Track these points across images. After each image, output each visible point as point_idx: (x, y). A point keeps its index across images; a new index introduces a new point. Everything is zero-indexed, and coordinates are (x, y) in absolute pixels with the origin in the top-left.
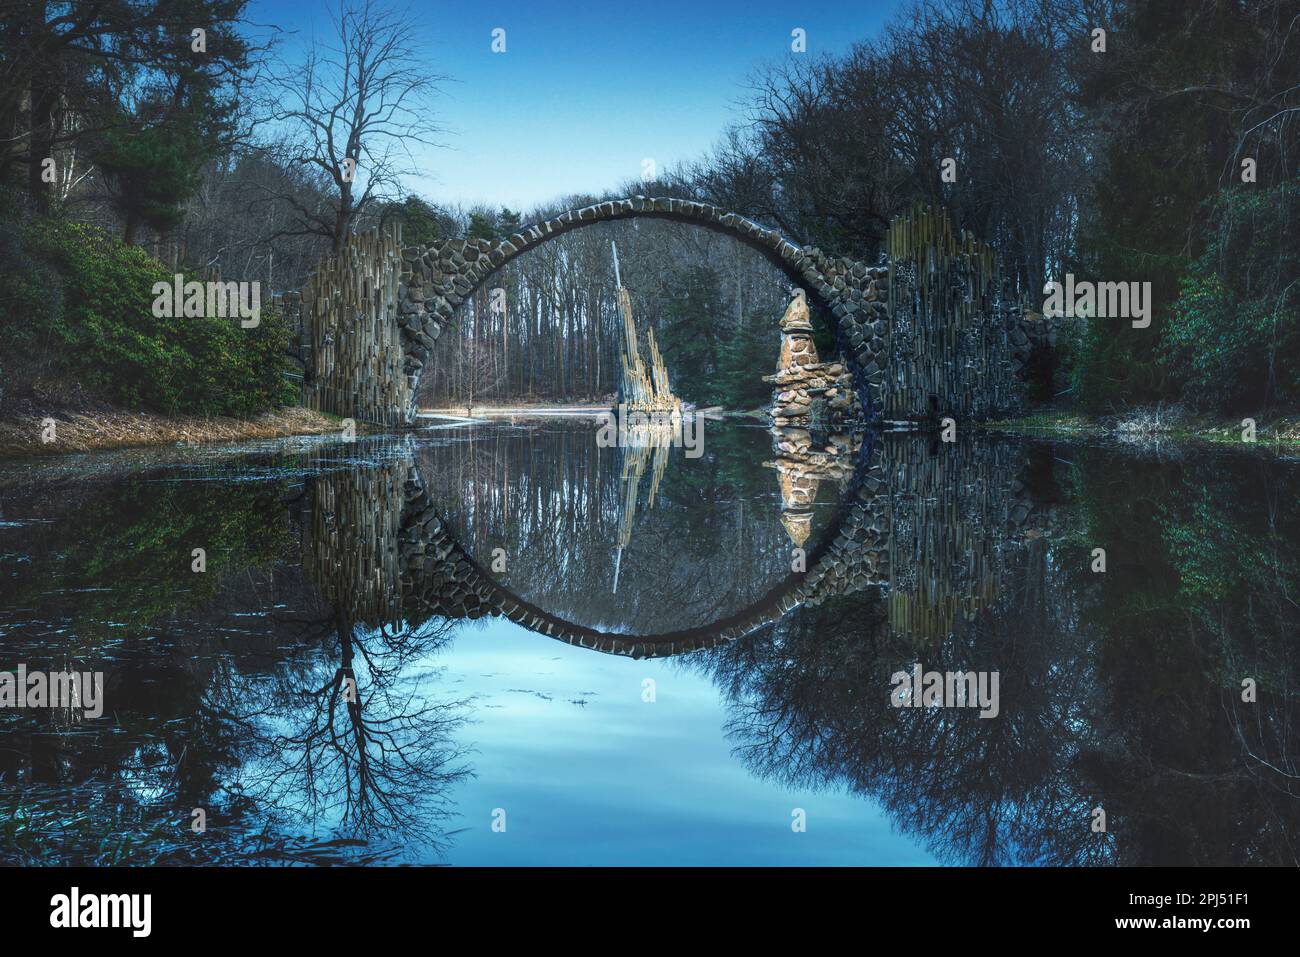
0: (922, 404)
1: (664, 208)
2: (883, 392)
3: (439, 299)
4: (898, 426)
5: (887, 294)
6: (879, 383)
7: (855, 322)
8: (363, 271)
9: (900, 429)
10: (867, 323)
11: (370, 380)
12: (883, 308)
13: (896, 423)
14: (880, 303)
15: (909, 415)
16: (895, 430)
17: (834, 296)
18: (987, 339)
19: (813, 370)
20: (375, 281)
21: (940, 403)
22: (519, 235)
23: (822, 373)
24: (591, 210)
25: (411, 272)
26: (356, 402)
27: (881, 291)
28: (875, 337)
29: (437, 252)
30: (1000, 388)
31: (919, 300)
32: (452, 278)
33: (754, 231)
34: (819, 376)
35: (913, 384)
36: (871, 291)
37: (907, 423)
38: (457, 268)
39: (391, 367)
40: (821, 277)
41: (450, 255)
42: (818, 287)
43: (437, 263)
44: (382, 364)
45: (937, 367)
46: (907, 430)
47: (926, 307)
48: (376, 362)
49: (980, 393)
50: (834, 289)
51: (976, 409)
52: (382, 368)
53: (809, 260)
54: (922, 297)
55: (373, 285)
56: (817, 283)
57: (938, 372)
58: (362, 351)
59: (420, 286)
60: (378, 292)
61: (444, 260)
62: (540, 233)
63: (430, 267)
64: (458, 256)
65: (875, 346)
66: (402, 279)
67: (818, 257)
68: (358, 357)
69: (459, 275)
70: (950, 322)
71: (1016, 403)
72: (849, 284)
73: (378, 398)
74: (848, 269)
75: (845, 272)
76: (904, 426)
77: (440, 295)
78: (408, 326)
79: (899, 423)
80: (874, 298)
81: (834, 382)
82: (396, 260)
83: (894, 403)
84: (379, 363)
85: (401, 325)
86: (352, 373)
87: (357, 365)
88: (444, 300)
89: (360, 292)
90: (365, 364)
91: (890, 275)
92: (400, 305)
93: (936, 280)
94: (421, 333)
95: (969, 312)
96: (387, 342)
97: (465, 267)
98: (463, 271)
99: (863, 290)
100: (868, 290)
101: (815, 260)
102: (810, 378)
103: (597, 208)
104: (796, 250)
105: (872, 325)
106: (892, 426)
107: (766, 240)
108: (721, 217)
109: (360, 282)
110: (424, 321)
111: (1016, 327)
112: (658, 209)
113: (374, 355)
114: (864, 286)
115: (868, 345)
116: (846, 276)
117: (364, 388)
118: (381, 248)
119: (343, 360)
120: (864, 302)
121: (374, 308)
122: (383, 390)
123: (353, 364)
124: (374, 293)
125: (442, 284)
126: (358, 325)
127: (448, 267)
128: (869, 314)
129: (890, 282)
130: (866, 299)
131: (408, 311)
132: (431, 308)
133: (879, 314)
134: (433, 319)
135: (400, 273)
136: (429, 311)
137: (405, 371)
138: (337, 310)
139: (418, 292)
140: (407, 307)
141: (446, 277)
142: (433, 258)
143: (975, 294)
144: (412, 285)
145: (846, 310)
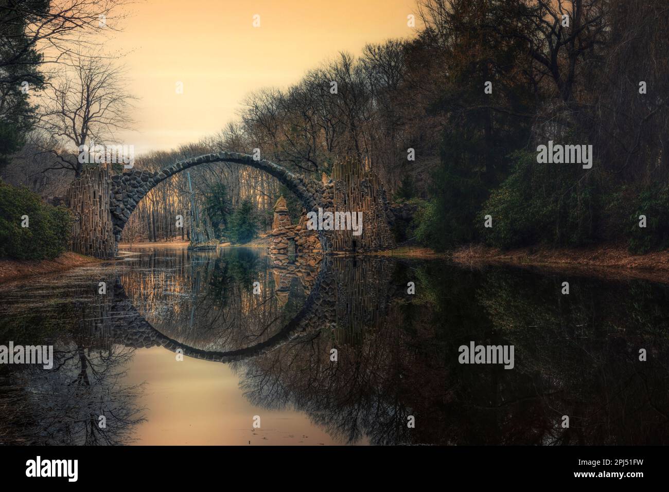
3: (129, 199)
4: (340, 254)
5: (333, 196)
8: (93, 186)
11: (97, 238)
12: (332, 202)
17: (310, 197)
20: (99, 191)
22: (168, 170)
24: (201, 158)
25: (116, 187)
26: (91, 248)
27: (331, 194)
29: (128, 178)
30: (383, 237)
32: (136, 189)
36: (326, 195)
37: (344, 253)
38: (138, 185)
39: (108, 231)
40: (304, 188)
41: (135, 179)
42: (303, 193)
43: (129, 183)
46: (344, 256)
47: (350, 201)
48: (100, 229)
50: (310, 194)
51: (374, 246)
52: (103, 232)
53: (299, 181)
54: (348, 197)
55: (98, 193)
56: (302, 191)
58: (93, 224)
59: (121, 193)
60: (100, 197)
61: (132, 181)
62: (177, 168)
63: (125, 184)
64: (139, 179)
66: (111, 190)
67: (303, 179)
68: (91, 227)
69: (139, 188)
70: (361, 207)
71: (390, 243)
72: (317, 191)
73: (102, 246)
74: (316, 185)
75: (315, 186)
77: (131, 198)
78: (115, 212)
80: (328, 198)
82: (109, 181)
83: (338, 244)
84: (102, 230)
85: (112, 212)
86: (88, 234)
87: (91, 231)
88: (132, 200)
89: (92, 196)
90: (95, 230)
91: (334, 187)
92: (111, 202)
93: (354, 190)
94: (122, 215)
95: (369, 203)
96: (105, 220)
97: (142, 184)
98: (141, 186)
99: (323, 194)
101: (301, 180)
103: (203, 157)
104: (293, 176)
106: (337, 254)
109: (92, 192)
110: (123, 210)
113: (99, 226)
114: (323, 192)
116: (315, 188)
117: (95, 242)
118: (101, 176)
119: (84, 228)
120: (323, 199)
121: (99, 203)
122: (104, 242)
123: (89, 230)
124: (98, 197)
125: (131, 192)
126: (91, 212)
127: (134, 184)
128: (326, 205)
129: (335, 191)
130: (324, 198)
131: (115, 205)
132: (126, 204)
133: (330, 205)
134: (127, 209)
135: (111, 187)
136: (125, 205)
137: (114, 233)
138: (80, 204)
139: (120, 196)
140: (115, 203)
141: (133, 189)
142: (127, 180)
143: (371, 196)
144: (117, 193)
145: (316, 203)
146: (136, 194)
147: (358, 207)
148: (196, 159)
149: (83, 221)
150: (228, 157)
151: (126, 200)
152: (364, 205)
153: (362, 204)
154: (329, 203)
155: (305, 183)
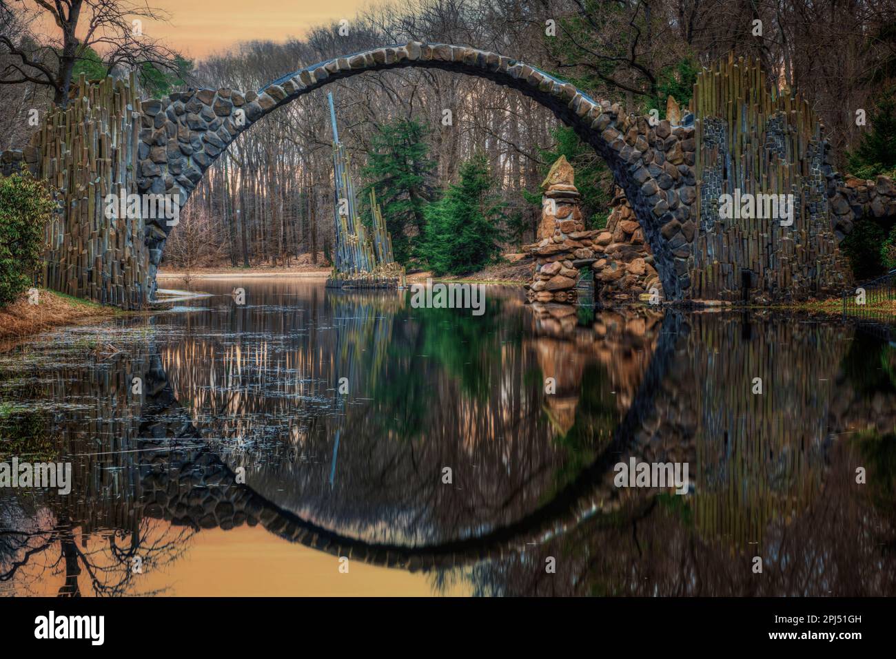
0: (736, 279)
1: (444, 56)
2: (691, 267)
3: (185, 159)
4: (709, 307)
5: (694, 157)
6: (686, 258)
7: (658, 189)
8: (97, 126)
9: (711, 310)
10: (672, 190)
11: (106, 254)
12: (689, 172)
13: (707, 302)
14: (686, 167)
15: (720, 294)
16: (706, 310)
17: (636, 159)
18: (807, 208)
19: (579, 239)
20: (112, 139)
21: (755, 279)
22: (279, 87)
23: (589, 242)
24: (362, 59)
25: (153, 129)
26: (90, 279)
27: (687, 153)
28: (681, 205)
29: (183, 106)
30: (822, 264)
31: (729, 163)
32: (200, 136)
33: (546, 85)
34: (586, 245)
35: (725, 259)
36: (676, 154)
37: (719, 302)
38: (207, 124)
39: (131, 239)
40: (621, 137)
41: (199, 109)
42: (618, 148)
43: (183, 118)
44: (120, 235)
45: (750, 240)
46: (719, 310)
47: (738, 171)
48: (113, 233)
49: (800, 269)
50: (636, 151)
51: (796, 287)
52: (121, 240)
53: (607, 118)
54: (733, 158)
55: (109, 145)
56: (617, 143)
57: (752, 245)
58: (97, 220)
59: (163, 145)
60: (115, 152)
61: (192, 116)
62: (302, 83)
63: (175, 122)
64: (209, 110)
65: (681, 215)
66: (142, 136)
67: (617, 114)
68: (92, 227)
69: (209, 132)
71: (840, 281)
72: (652, 145)
73: (117, 276)
74: (652, 128)
75: (649, 132)
76: (717, 306)
77: (188, 156)
78: (149, 191)
79: (711, 303)
80: (680, 161)
81: (601, 253)
82: (136, 115)
83: (703, 279)
84: (117, 234)
85: (142, 189)
86: (85, 245)
87: (91, 236)
88: (191, 161)
89: (95, 152)
90: (101, 235)
91: (697, 134)
92: (140, 166)
93: (749, 142)
95: (787, 177)
97: (215, 124)
98: (214, 128)
99: (667, 152)
100: (674, 152)
101: (613, 117)
102: (576, 248)
103: (368, 56)
104: (593, 105)
105: (678, 192)
106: (702, 306)
107: (559, 94)
108: (508, 68)
109: (94, 140)
110: (168, 185)
111: (838, 195)
112: (437, 57)
113: (112, 225)
114: (669, 147)
115: (673, 214)
116: (649, 135)
117: (100, 264)
118: (117, 100)
119: (75, 230)
120: (669, 165)
121: (110, 170)
122: (122, 266)
123: (87, 235)
124: (110, 152)
125: (190, 142)
126: (92, 190)
127: (197, 122)
128: (675, 180)
129: (698, 144)
130: (671, 162)
131: (151, 174)
132: (176, 171)
133: (685, 180)
134: (180, 183)
135: (140, 130)
136: (174, 175)
137: (146, 244)
138: (66, 172)
139: (162, 152)
140: (149, 169)
141: (194, 134)
142: (179, 113)
143: (793, 157)
144: (155, 143)
145: (649, 175)
146: (201, 147)
147: (758, 185)
148: (348, 60)
149: (74, 213)
150: (430, 56)
151: (176, 161)
152: (773, 180)
153: (768, 179)
154: (684, 174)
155: (623, 124)
